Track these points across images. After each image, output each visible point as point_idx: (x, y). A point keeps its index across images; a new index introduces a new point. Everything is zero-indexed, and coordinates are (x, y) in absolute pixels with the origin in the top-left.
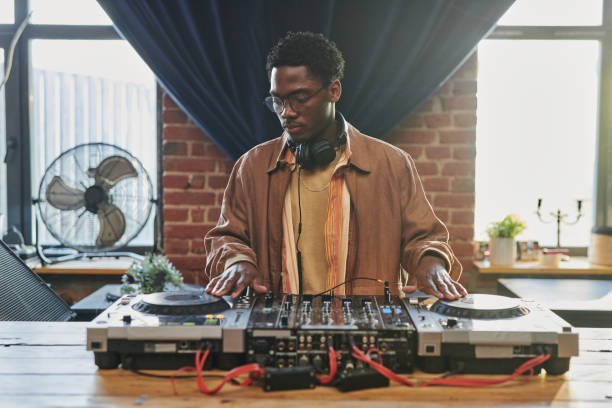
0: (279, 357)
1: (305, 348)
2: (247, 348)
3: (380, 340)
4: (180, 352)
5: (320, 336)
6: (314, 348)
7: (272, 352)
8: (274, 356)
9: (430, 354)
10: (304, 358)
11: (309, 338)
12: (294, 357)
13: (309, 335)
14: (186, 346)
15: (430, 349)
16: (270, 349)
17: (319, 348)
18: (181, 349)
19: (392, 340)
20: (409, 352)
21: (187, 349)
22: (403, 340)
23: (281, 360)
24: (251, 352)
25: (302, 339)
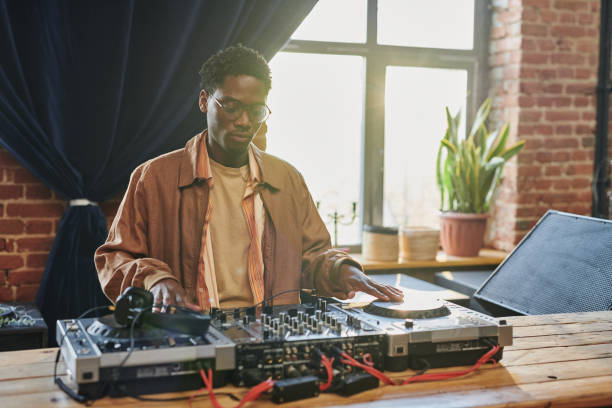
0: (267, 370)
1: (292, 359)
2: (237, 365)
3: (356, 345)
4: (173, 374)
5: (304, 346)
6: (298, 359)
7: (260, 366)
8: (262, 369)
9: (400, 355)
10: (292, 369)
11: (295, 349)
12: (280, 369)
13: (295, 346)
14: (178, 368)
15: (400, 350)
16: (258, 363)
17: (303, 358)
18: (174, 371)
19: (366, 344)
20: (380, 354)
21: (180, 371)
22: (376, 343)
23: (268, 373)
24: (241, 368)
25: (289, 351)
